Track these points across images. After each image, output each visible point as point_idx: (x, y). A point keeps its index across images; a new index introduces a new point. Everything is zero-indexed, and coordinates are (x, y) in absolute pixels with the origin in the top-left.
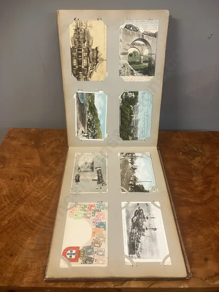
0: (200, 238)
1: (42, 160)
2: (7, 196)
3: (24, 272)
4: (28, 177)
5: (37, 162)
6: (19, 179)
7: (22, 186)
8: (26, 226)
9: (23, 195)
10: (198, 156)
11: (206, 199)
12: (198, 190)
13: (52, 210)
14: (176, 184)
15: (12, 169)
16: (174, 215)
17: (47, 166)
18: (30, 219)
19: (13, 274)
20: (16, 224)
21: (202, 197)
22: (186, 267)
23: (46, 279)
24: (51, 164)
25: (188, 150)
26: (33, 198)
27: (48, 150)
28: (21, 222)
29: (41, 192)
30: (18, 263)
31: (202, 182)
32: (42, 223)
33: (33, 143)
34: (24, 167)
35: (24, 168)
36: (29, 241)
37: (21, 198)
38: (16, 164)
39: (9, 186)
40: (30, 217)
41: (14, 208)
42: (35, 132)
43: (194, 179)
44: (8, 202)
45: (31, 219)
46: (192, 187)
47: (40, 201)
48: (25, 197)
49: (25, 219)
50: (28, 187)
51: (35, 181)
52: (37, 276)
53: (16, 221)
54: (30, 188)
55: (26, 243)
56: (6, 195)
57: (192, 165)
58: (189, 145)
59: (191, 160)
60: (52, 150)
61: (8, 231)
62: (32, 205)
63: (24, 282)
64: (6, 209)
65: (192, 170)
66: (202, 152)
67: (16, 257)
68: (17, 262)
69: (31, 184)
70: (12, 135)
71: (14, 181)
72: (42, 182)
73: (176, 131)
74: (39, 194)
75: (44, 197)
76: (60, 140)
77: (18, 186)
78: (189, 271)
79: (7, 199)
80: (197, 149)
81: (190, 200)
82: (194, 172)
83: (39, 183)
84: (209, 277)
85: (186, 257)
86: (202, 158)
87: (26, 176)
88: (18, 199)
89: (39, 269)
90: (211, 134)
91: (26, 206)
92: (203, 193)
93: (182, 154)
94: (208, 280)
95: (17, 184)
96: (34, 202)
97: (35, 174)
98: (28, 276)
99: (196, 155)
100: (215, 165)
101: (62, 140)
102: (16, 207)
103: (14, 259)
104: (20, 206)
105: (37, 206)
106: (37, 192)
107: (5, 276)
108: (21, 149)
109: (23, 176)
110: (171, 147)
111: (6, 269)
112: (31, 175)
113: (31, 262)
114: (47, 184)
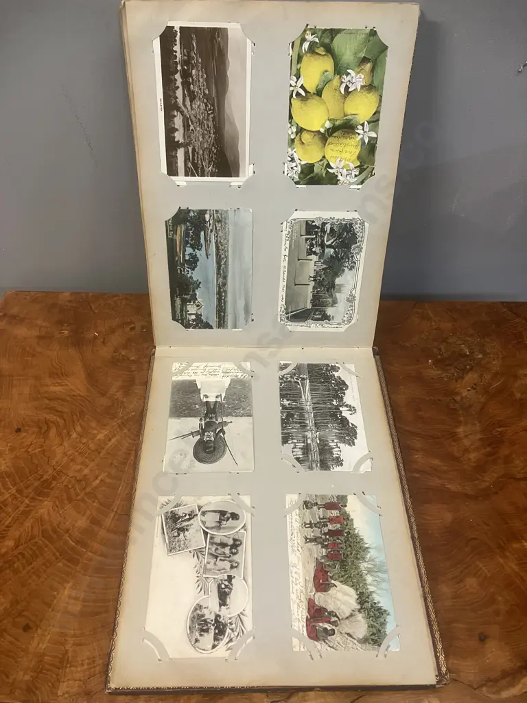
0: (471, 582)
1: (91, 377)
2: (9, 475)
3: (58, 669)
4: (57, 425)
5: (76, 384)
6: (36, 430)
7: (44, 448)
8: (58, 554)
9: (48, 472)
10: (471, 369)
11: (488, 484)
12: (470, 459)
13: (119, 512)
14: (417, 443)
15: (19, 404)
16: (411, 528)
17: (103, 395)
18: (67, 535)
19: (32, 674)
20: (34, 548)
21: (478, 479)
22: (437, 658)
23: (110, 691)
24: (113, 390)
25: (449, 353)
26: (73, 480)
27: (105, 352)
28: (48, 543)
29: (92, 464)
30: (42, 646)
31: (481, 439)
32: (96, 545)
33: (66, 332)
34: (46, 398)
35: (47, 402)
36: (66, 592)
37: (42, 480)
38: (26, 391)
39: (11, 449)
40: (68, 531)
41: (28, 506)
42: (69, 301)
43: (461, 430)
44: (13, 490)
45: (70, 536)
46: (455, 453)
47: (88, 490)
48: (54, 478)
49: (55, 536)
50: (59, 451)
51: (74, 435)
52: (88, 679)
53: (32, 541)
54: (65, 454)
55: (59, 596)
56: (6, 473)
58: (451, 340)
59: (454, 381)
60: (115, 352)
61: (16, 565)
62: (70, 500)
63: (60, 693)
64: (9, 510)
65: (457, 406)
66: (481, 359)
67: (39, 631)
68: (40, 645)
69: (65, 444)
70: (15, 311)
71: (24, 434)
72: (93, 439)
73: (419, 300)
74: (86, 471)
75: (99, 478)
76: (132, 326)
77: (35, 449)
78: (444, 670)
79: (9, 483)
80: (470, 349)
81: (449, 486)
82: (461, 412)
83: (85, 440)
84: (489, 680)
85: (437, 636)
86: (481, 376)
87: (52, 422)
88: (36, 484)
89: (94, 662)
90: (505, 310)
91: (57, 503)
92: (480, 468)
93: (434, 364)
94: (484, 689)
95: (31, 444)
96: (75, 489)
97: (75, 418)
98: (68, 680)
99: (468, 367)
100: (512, 394)
101: (138, 326)
102: (32, 504)
103: (33, 637)
104: (41, 501)
105: (83, 500)
106: (82, 463)
107: (15, 679)
108: (39, 349)
109: (47, 423)
110: (407, 344)
111: (16, 662)
112: (65, 421)
113: (73, 645)
114: (106, 444)
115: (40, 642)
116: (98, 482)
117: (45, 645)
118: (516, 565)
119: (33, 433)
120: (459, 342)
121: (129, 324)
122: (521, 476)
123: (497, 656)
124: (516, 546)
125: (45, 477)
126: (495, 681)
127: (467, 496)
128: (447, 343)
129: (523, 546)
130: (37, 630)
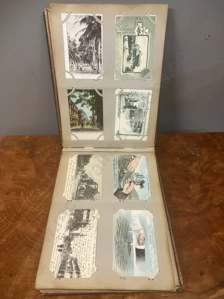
0: (197, 250)
1: (37, 170)
2: (4, 212)
3: (24, 291)
4: (23, 191)
5: (32, 173)
6: (15, 193)
7: (18, 200)
8: (24, 244)
9: (20, 210)
10: (195, 161)
11: (203, 208)
12: (195, 198)
14: (174, 193)
15: (8, 183)
16: (169, 225)
17: (43, 177)
19: (13, 294)
20: (14, 242)
21: (199, 207)
24: (46, 175)
25: (186, 155)
26: (30, 213)
27: (43, 160)
28: (20, 240)
29: (38, 206)
31: (199, 190)
33: (27, 152)
34: (19, 179)
35: (19, 181)
36: (27, 260)
37: (17, 214)
38: (11, 177)
39: (5, 201)
40: (28, 234)
41: (12, 224)
42: (28, 139)
43: (191, 187)
44: (5, 218)
45: (29, 237)
46: (189, 196)
47: (37, 217)
48: (22, 213)
49: (22, 237)
50: (24, 201)
51: (31, 194)
52: (37, 295)
53: (14, 239)
54: (27, 202)
55: (24, 262)
56: (2, 211)
57: (189, 171)
58: (187, 149)
59: (188, 166)
60: (47, 159)
61: (6, 249)
62: (29, 221)
64: (4, 226)
65: (190, 177)
66: (200, 157)
67: (16, 276)
68: (17, 282)
69: (27, 198)
70: (6, 144)
71: (10, 195)
72: (38, 196)
73: (173, 133)
74: (35, 209)
75: (41, 212)
76: (54, 148)
77: (14, 201)
78: (182, 283)
79: (4, 215)
80: (195, 153)
81: (187, 210)
82: (191, 179)
83: (35, 196)
84: (205, 291)
85: (179, 269)
86: (199, 164)
87: (22, 189)
88: (15, 215)
90: (209, 136)
91: (24, 223)
92: (200, 202)
93: (180, 159)
94: (202, 295)
95: (13, 199)
96: (31, 217)
97: (31, 187)
98: (28, 296)
99: (194, 160)
100: (213, 171)
101: (57, 148)
102: (13, 224)
103: (14, 279)
104: (17, 222)
105: (34, 222)
106: (34, 206)
107: (6, 296)
108: (16, 159)
109: (19, 190)
110: (168, 152)
111: (7, 289)
112: (27, 188)
113: (30, 281)
114: (43, 198)
115: (17, 281)
116: (40, 213)
117: (19, 282)
118: (216, 242)
119: (14, 194)
120: (190, 150)
121: (53, 147)
122: (217, 205)
123: (208, 281)
124: (215, 234)
125: (19, 212)
126: (207, 291)
127: (194, 214)
128: (185, 150)
129: (218, 234)
130: (15, 276)
